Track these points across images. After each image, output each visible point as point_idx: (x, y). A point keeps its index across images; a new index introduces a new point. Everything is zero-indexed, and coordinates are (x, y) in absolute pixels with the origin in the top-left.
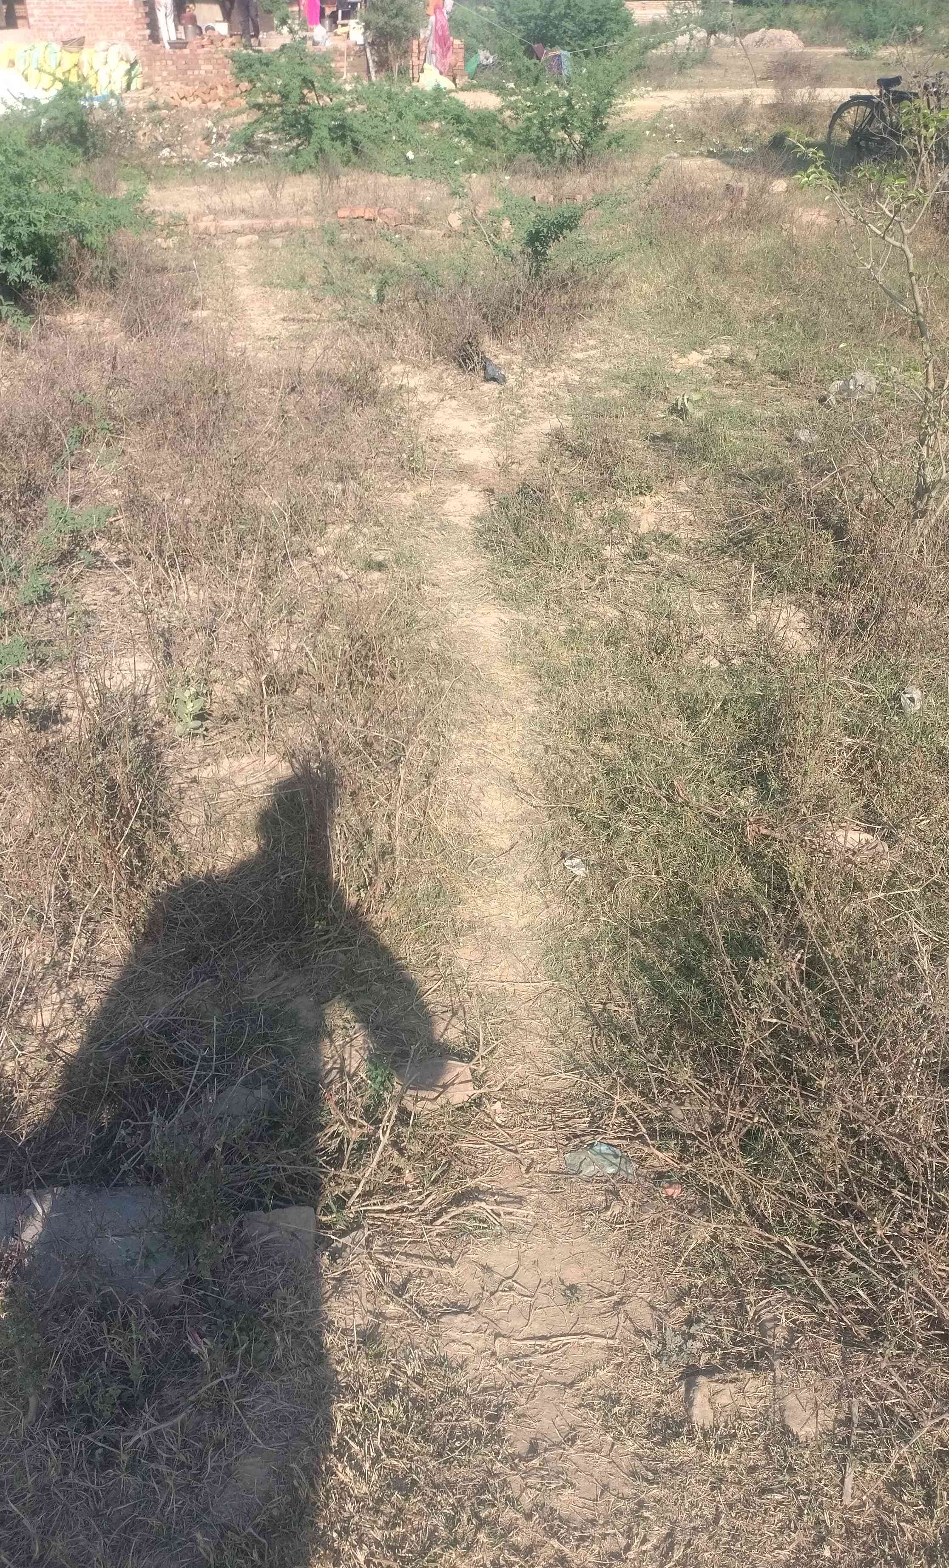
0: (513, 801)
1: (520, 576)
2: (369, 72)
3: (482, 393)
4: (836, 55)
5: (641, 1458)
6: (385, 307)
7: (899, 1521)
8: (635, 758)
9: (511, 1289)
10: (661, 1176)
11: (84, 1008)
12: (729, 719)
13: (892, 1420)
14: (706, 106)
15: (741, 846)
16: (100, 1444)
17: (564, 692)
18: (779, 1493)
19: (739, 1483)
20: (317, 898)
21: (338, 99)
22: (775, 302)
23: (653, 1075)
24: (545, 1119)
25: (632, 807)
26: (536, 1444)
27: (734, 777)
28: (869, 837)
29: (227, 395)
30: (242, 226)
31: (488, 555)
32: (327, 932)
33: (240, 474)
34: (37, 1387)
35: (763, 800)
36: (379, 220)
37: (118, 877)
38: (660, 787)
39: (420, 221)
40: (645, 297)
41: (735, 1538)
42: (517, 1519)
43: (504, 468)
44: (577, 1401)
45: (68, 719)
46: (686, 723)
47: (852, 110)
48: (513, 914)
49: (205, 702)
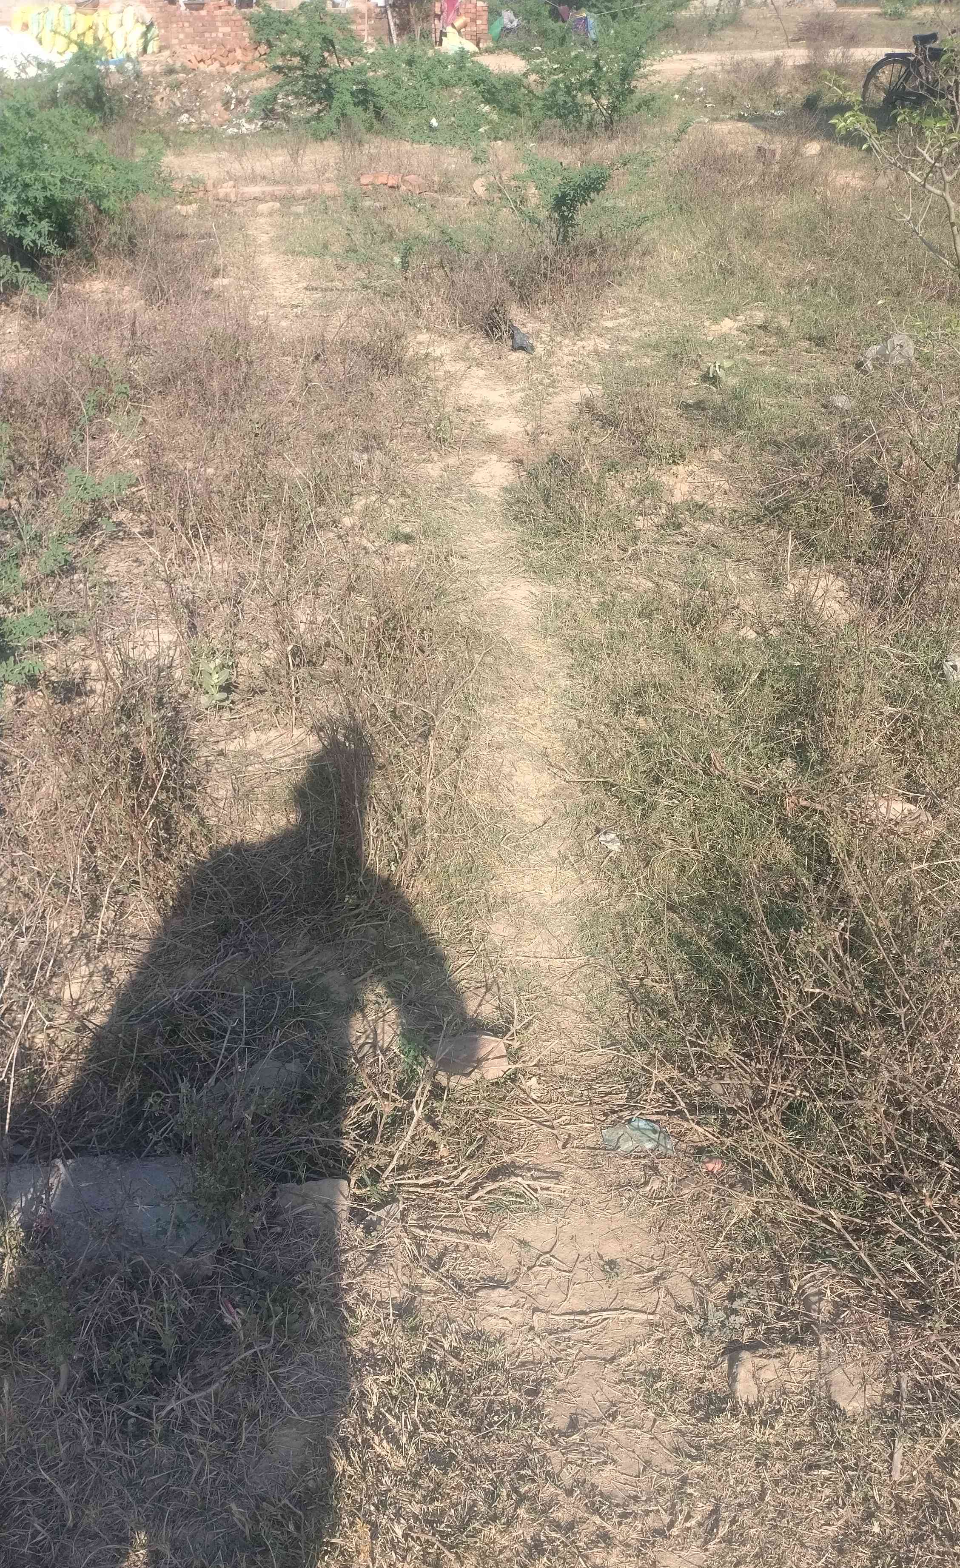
0: (545, 777)
1: (551, 548)
2: (390, 34)
3: (510, 362)
4: (869, 15)
5: (683, 1434)
6: (409, 274)
7: (950, 1496)
8: (670, 731)
9: (549, 1263)
10: (700, 1151)
11: (114, 980)
12: (767, 689)
13: (942, 1395)
14: (737, 68)
15: (780, 819)
16: (133, 1414)
17: (597, 666)
18: (826, 1468)
19: (785, 1458)
20: (347, 872)
21: (359, 62)
22: (810, 267)
23: (692, 1050)
24: (582, 1095)
25: (667, 780)
26: (577, 1419)
27: (772, 749)
28: (912, 807)
29: (250, 363)
30: (263, 193)
31: (518, 527)
32: (358, 906)
33: (262, 443)
34: (69, 1356)
35: (803, 771)
36: (403, 188)
37: (144, 849)
38: (696, 760)
39: (445, 188)
40: (676, 265)
41: (782, 1514)
42: (558, 1495)
43: (533, 438)
44: (617, 1376)
45: (92, 691)
46: (723, 695)
47: (887, 69)
48: (547, 890)
49: (230, 674)
